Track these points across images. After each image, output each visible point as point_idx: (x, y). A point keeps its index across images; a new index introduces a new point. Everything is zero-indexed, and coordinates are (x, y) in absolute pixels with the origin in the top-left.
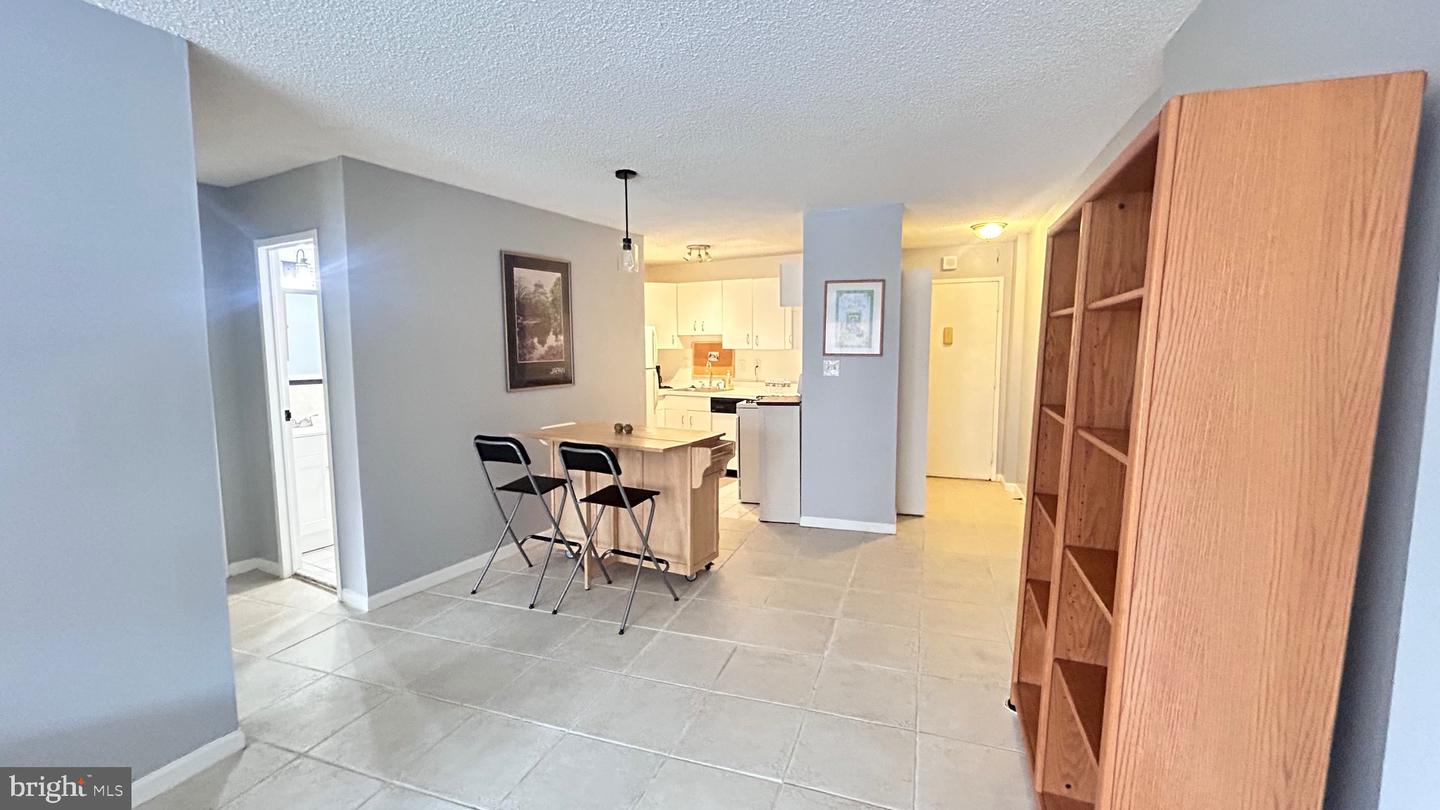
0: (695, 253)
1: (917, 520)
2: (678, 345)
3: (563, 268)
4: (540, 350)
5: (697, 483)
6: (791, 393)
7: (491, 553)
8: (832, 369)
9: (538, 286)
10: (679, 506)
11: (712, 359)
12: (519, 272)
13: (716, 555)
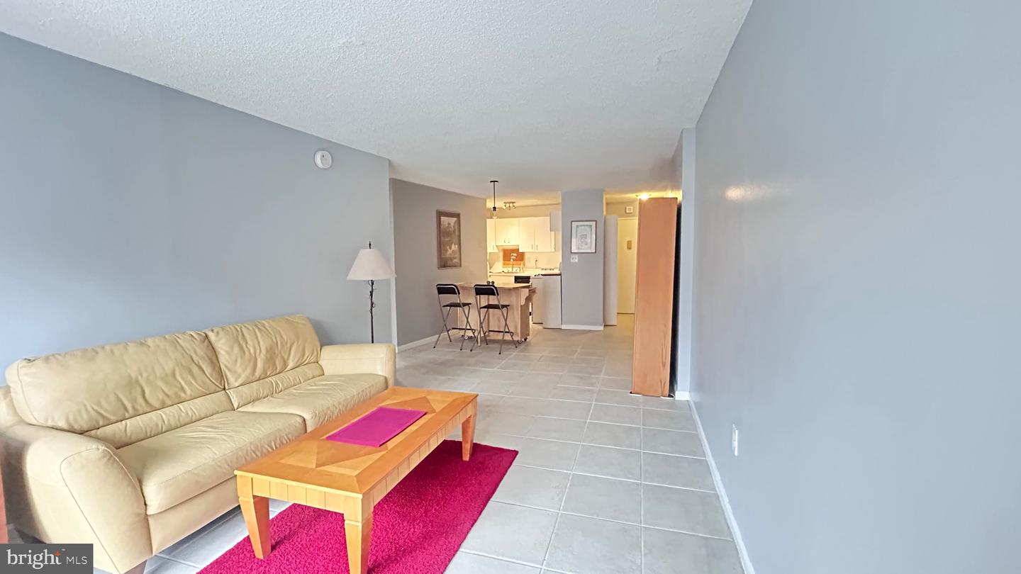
0: (508, 205)
1: (612, 327)
2: (496, 250)
3: (458, 216)
4: (450, 252)
5: (523, 302)
6: (557, 271)
7: (438, 336)
8: (575, 259)
9: (449, 224)
10: (515, 313)
11: (513, 257)
12: (443, 218)
13: (529, 335)
